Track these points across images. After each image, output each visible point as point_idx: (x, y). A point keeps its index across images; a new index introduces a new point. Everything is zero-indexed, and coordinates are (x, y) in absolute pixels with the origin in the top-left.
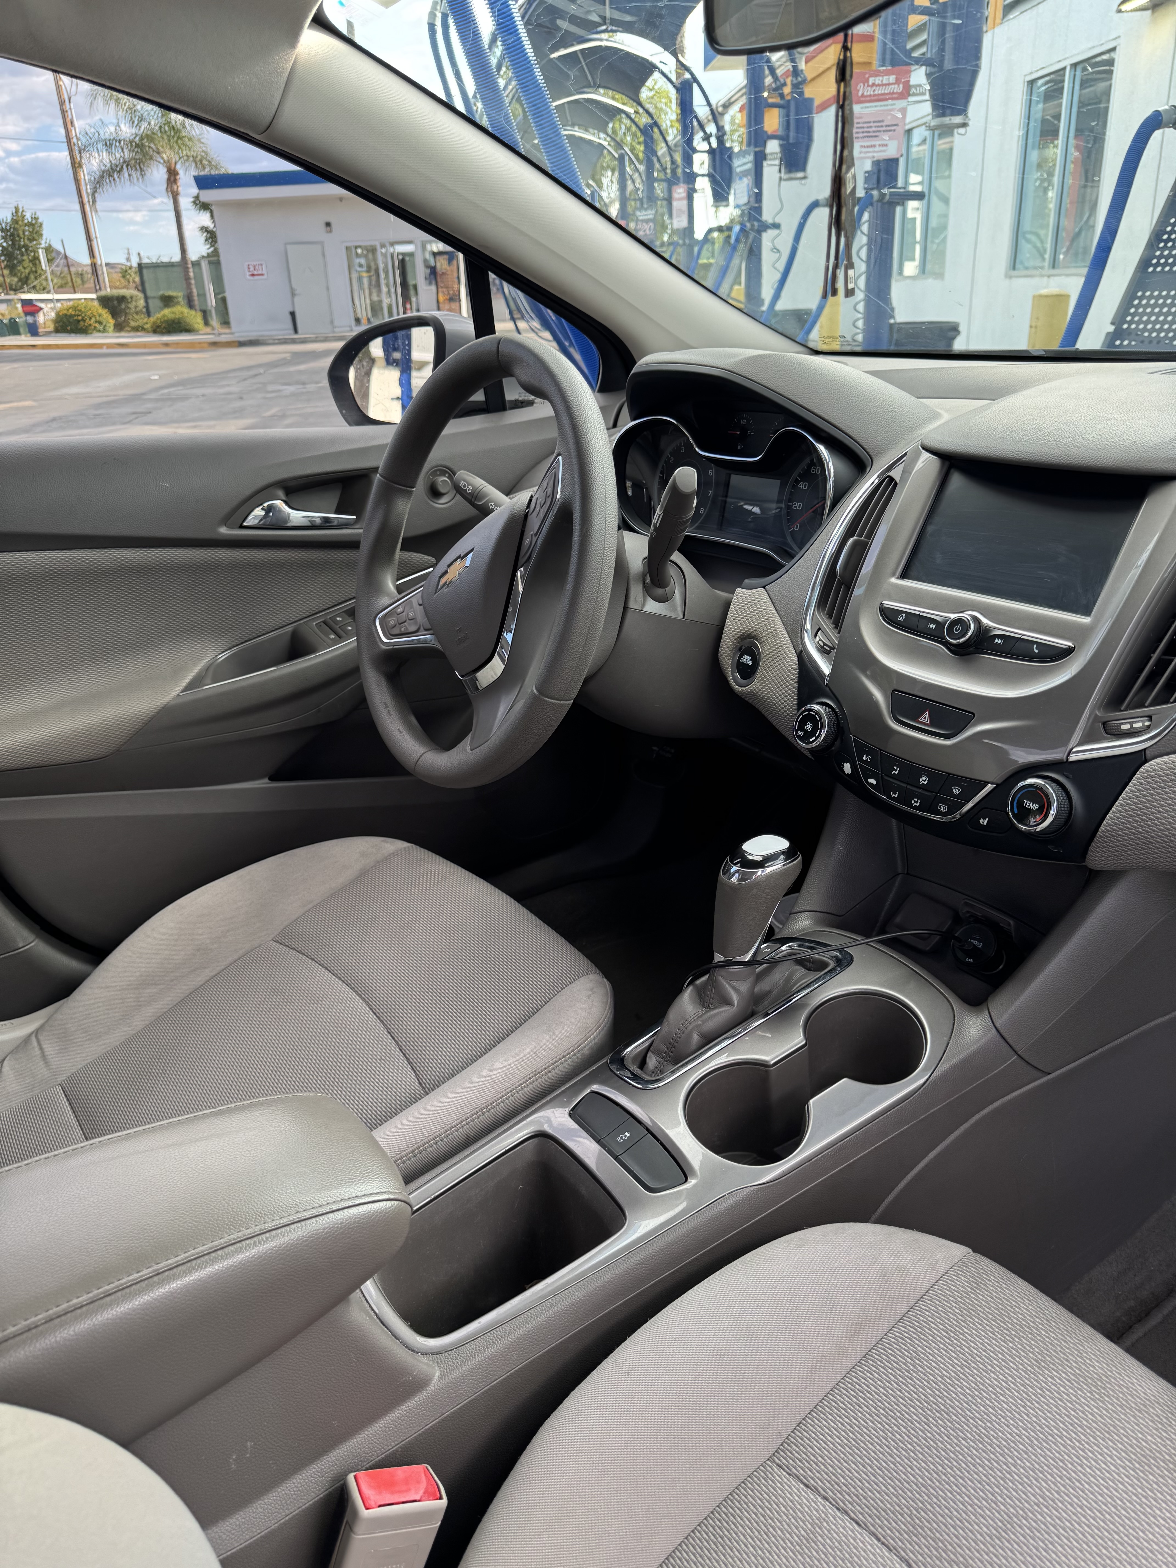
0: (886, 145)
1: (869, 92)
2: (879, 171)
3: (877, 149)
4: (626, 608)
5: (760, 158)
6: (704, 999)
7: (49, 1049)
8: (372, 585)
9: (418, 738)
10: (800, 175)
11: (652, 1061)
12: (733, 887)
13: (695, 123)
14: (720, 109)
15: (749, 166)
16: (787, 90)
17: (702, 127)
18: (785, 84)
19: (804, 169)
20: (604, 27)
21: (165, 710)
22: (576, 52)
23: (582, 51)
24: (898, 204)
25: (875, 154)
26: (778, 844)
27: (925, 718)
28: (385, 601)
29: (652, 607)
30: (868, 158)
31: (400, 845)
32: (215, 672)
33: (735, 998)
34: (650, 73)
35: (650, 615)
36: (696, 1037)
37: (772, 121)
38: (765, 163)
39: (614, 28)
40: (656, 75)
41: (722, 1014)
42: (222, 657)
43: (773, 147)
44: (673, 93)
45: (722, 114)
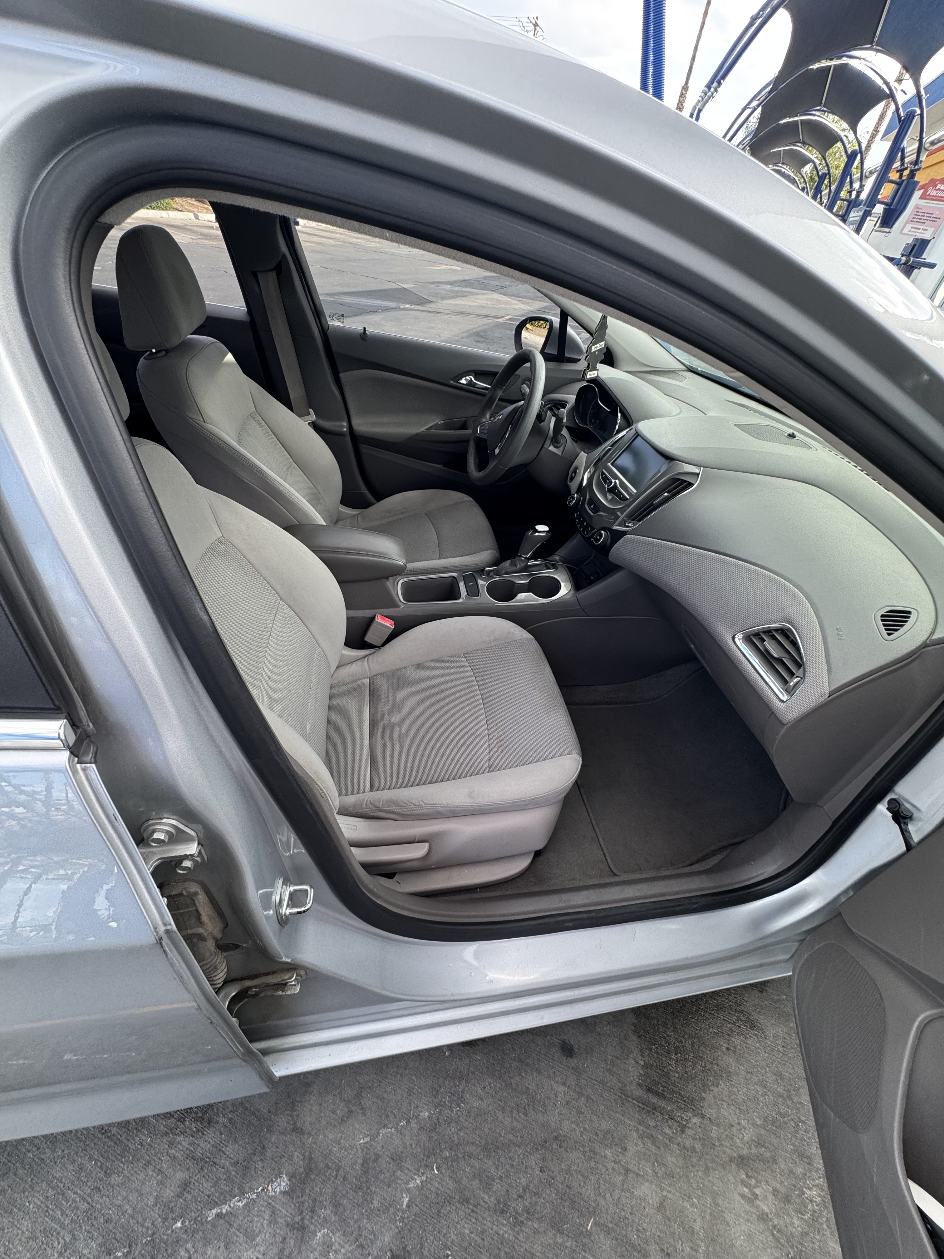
0: (926, 230)
1: (934, 193)
2: (915, 245)
3: (920, 231)
4: (543, 446)
5: (867, 214)
6: (511, 564)
7: (359, 519)
8: (482, 413)
9: (475, 466)
10: (887, 230)
11: (492, 574)
12: (528, 536)
13: (848, 180)
14: (867, 174)
15: (858, 218)
16: (906, 173)
17: (851, 183)
18: (906, 169)
19: (891, 227)
20: (819, 108)
21: (417, 434)
22: (797, 121)
23: (801, 121)
24: (916, 268)
25: (918, 234)
26: (546, 528)
27: (592, 506)
28: (484, 420)
29: (552, 448)
30: (912, 235)
31: (471, 499)
32: (436, 427)
33: (518, 566)
34: (836, 142)
35: (551, 451)
36: (504, 572)
37: (887, 191)
38: (869, 218)
39: (825, 109)
40: (839, 144)
41: (514, 569)
42: (440, 422)
43: (879, 209)
44: (844, 158)
45: (867, 177)
